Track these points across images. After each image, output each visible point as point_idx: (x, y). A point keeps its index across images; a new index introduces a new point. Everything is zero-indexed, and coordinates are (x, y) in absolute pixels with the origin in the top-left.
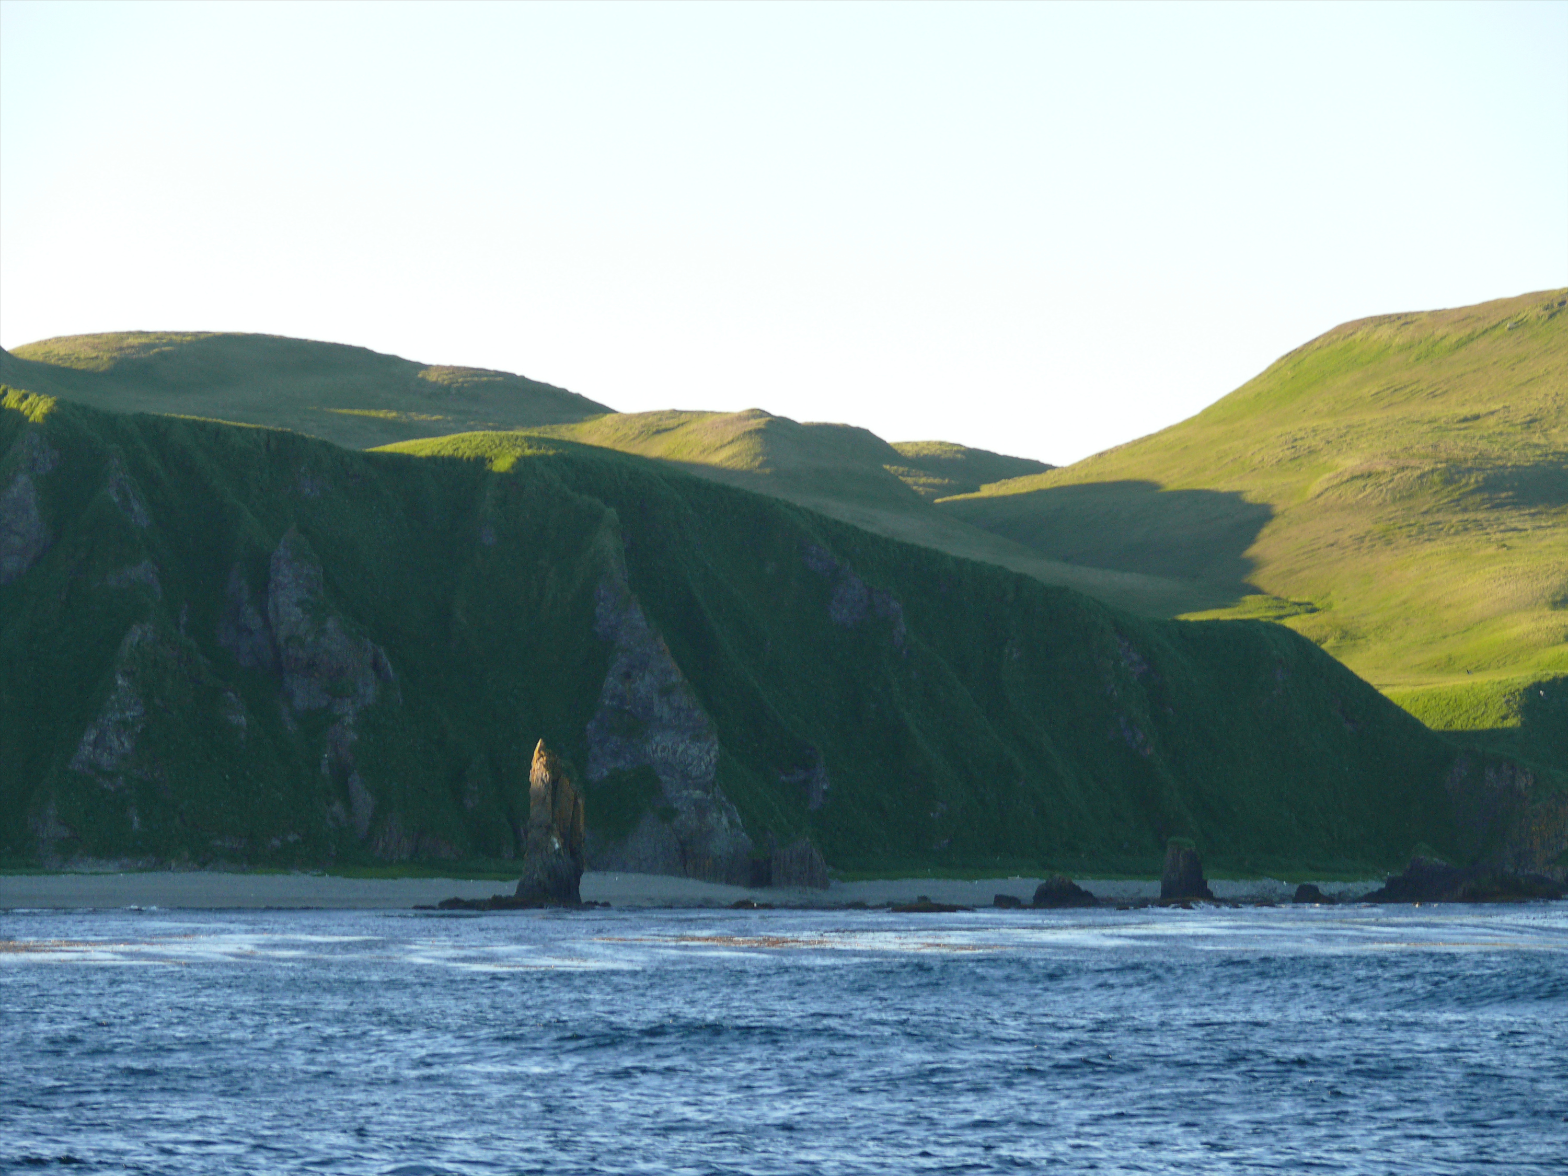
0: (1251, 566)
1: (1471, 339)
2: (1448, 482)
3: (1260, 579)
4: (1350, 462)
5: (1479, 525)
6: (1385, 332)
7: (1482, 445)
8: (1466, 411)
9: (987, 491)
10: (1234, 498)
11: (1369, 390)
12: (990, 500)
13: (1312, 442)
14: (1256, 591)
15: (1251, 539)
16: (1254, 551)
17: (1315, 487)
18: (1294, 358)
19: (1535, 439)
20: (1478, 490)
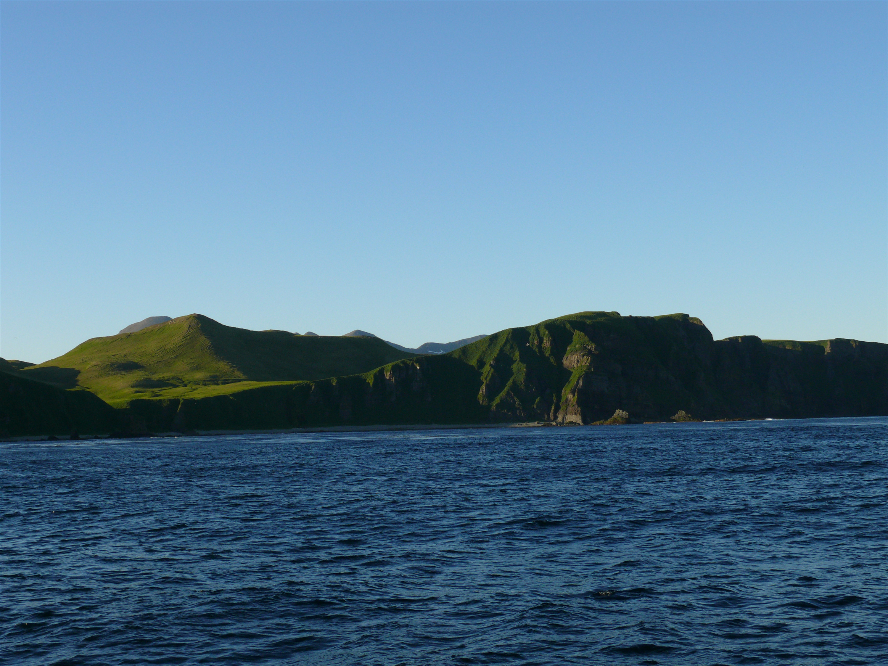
0: (77, 381)
1: (113, 342)
2: (111, 366)
3: (79, 383)
4: (94, 363)
5: (117, 374)
6: (98, 340)
7: (117, 360)
8: (113, 354)
9: (26, 369)
10: (73, 369)
11: (95, 350)
12: (27, 370)
13: (87, 360)
14: (78, 385)
15: (77, 376)
16: (77, 378)
17: (88, 367)
18: (81, 345)
19: (126, 359)
20: (117, 367)
